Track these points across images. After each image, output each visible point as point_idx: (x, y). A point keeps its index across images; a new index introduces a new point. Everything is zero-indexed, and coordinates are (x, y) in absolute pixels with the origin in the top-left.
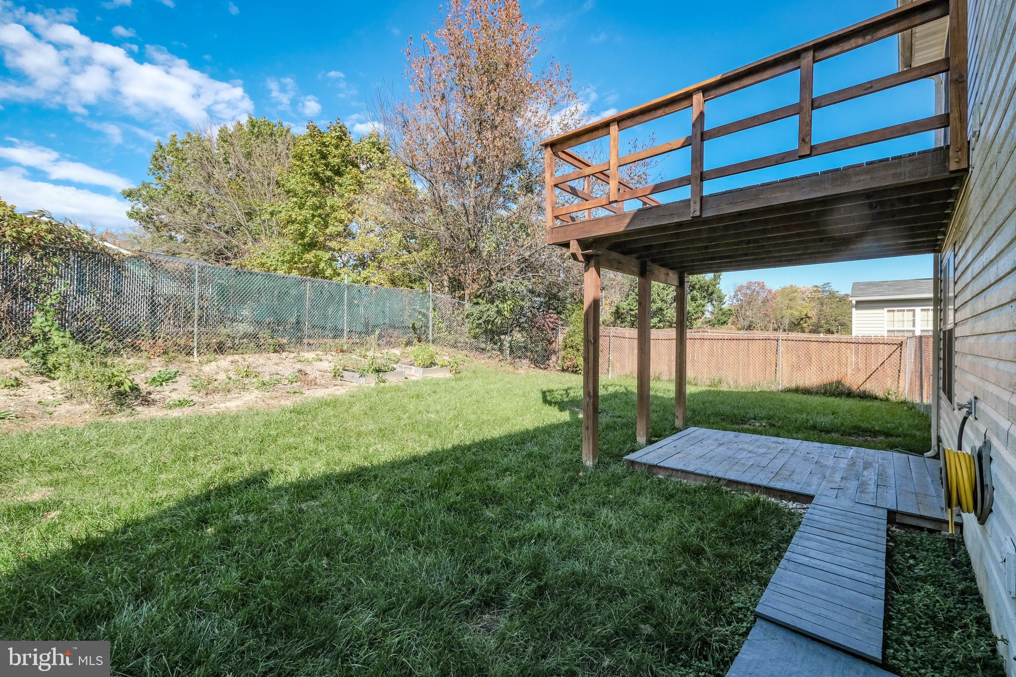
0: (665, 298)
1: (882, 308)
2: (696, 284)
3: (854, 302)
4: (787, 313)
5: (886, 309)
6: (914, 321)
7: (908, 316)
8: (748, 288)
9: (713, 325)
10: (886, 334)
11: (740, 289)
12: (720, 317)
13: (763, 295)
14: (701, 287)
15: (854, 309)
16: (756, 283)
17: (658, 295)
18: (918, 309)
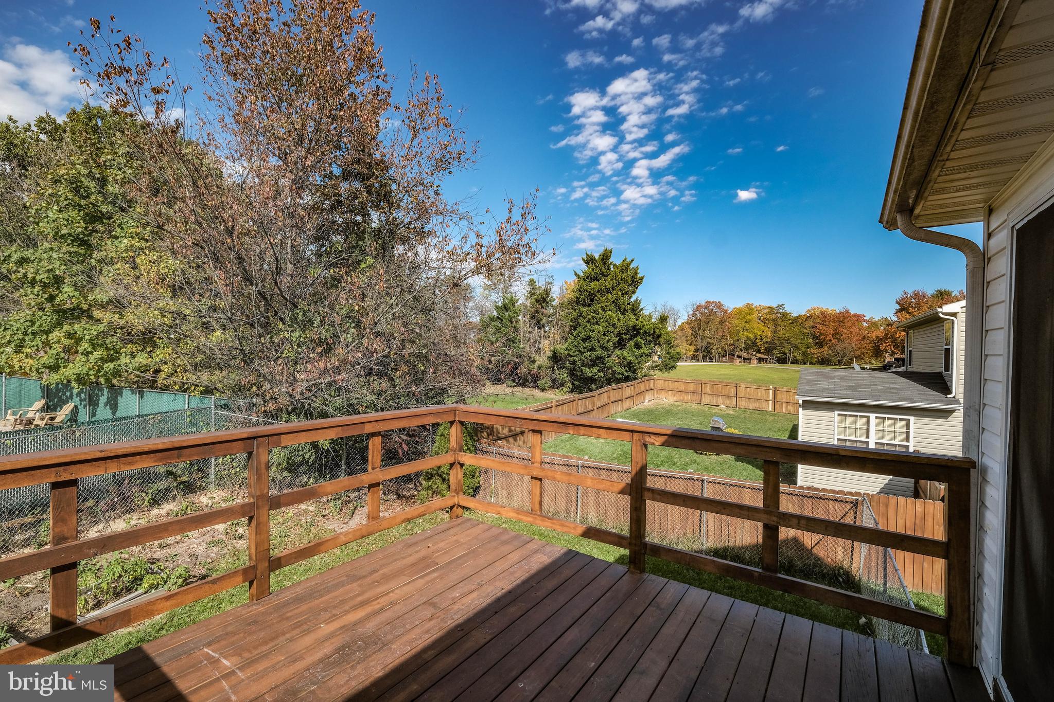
0: (605, 345)
1: (833, 410)
2: (640, 329)
3: (801, 402)
4: (743, 335)
5: (837, 413)
6: (868, 430)
7: (861, 424)
8: (706, 308)
9: (661, 370)
10: (836, 443)
11: (698, 308)
12: (668, 361)
13: (720, 314)
14: (646, 332)
15: (801, 409)
16: (713, 302)
17: (599, 342)
18: (873, 416)
